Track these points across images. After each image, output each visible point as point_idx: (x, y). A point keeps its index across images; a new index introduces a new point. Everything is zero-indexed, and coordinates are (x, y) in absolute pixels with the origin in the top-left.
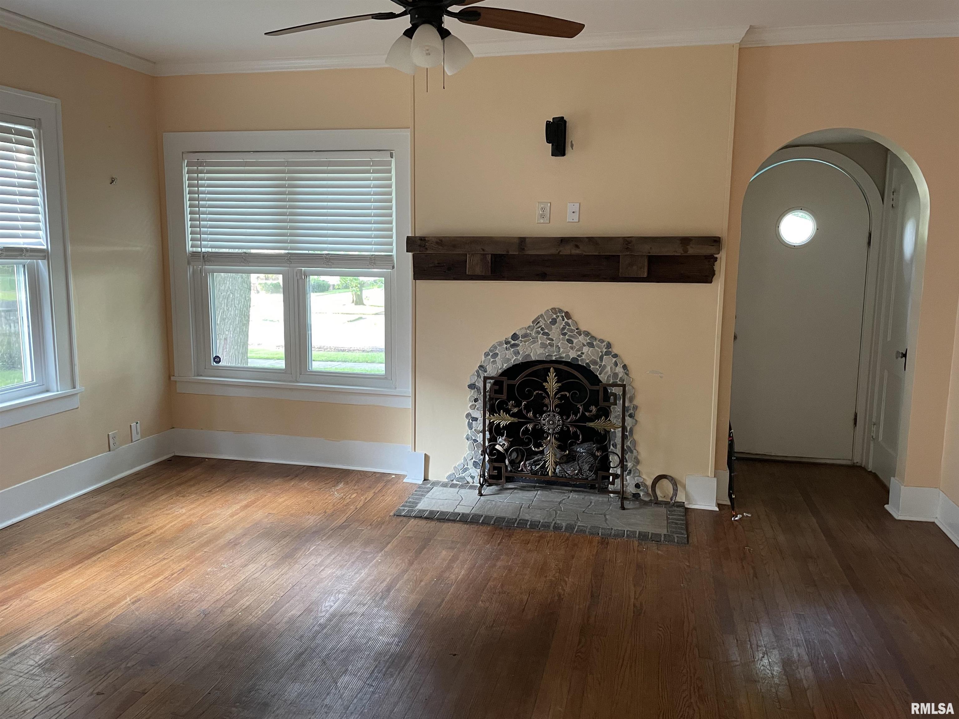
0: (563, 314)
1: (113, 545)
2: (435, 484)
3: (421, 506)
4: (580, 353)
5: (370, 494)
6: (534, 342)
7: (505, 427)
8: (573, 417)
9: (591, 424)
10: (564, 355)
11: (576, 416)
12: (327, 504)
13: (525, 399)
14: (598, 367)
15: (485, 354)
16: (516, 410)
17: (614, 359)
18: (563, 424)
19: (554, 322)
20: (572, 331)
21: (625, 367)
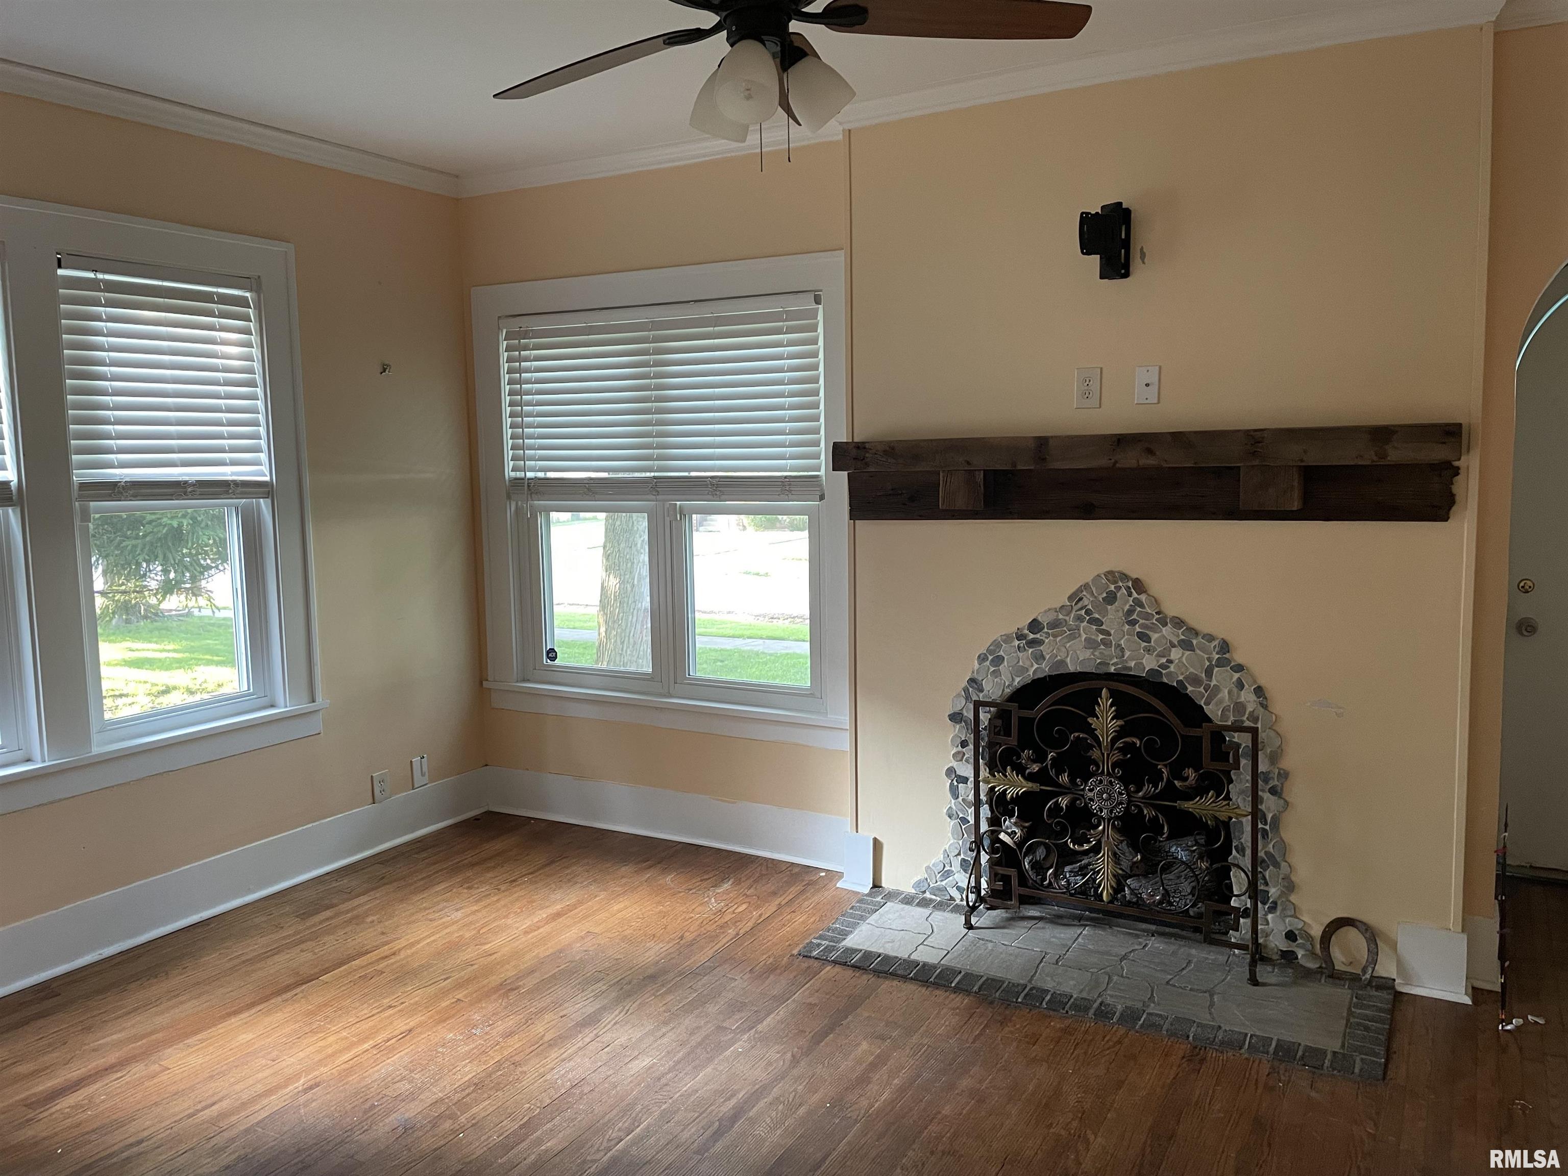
0: (1130, 584)
1: (326, 971)
2: (891, 896)
3: (850, 941)
4: (1164, 660)
5: (769, 909)
6: (1072, 637)
7: (1017, 800)
8: (1148, 789)
9: (1188, 805)
10: (1132, 664)
11: (1156, 788)
12: (690, 920)
13: (1053, 748)
14: (1202, 689)
15: (979, 657)
16: (1035, 768)
17: (1236, 676)
18: (1129, 802)
19: (1111, 598)
20: (1148, 616)
21: (1259, 691)
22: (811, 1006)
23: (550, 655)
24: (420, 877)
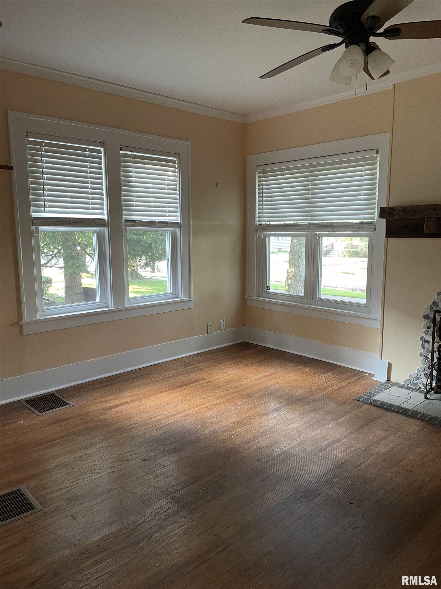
1: (191, 383)
2: (394, 384)
3: (376, 398)
5: (345, 383)
12: (314, 383)
15: (437, 293)
22: (359, 416)
23: (268, 288)
24: (221, 359)
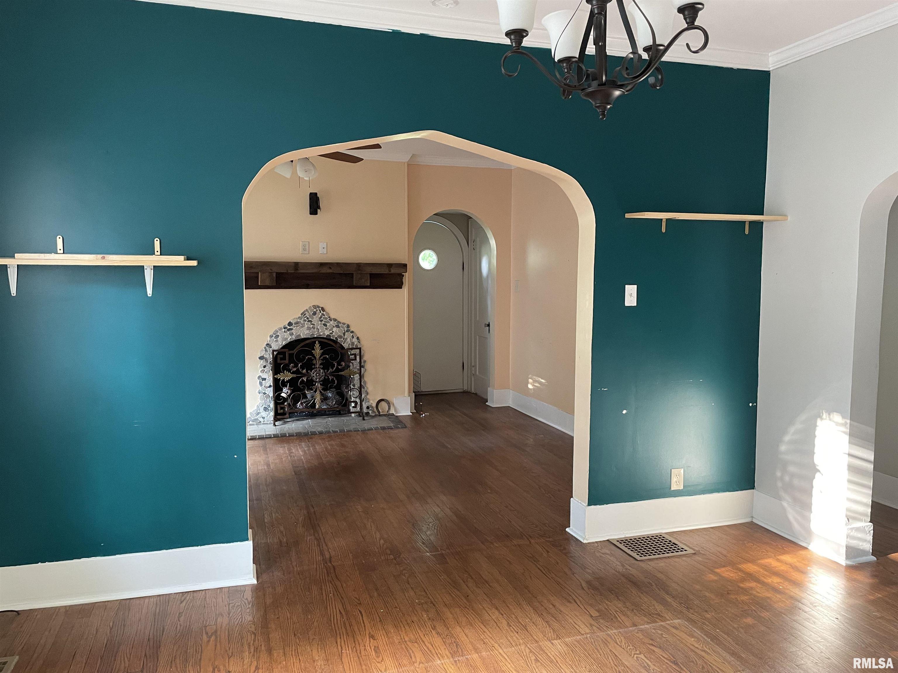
0: (320, 309)
4: (331, 332)
6: (303, 327)
7: (287, 382)
8: (330, 370)
9: (342, 373)
10: (322, 334)
11: (333, 369)
13: (300, 362)
14: (342, 339)
15: (270, 336)
16: (295, 369)
17: (352, 334)
18: (325, 375)
19: (315, 314)
20: (326, 319)
21: (358, 338)
